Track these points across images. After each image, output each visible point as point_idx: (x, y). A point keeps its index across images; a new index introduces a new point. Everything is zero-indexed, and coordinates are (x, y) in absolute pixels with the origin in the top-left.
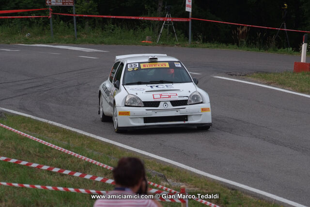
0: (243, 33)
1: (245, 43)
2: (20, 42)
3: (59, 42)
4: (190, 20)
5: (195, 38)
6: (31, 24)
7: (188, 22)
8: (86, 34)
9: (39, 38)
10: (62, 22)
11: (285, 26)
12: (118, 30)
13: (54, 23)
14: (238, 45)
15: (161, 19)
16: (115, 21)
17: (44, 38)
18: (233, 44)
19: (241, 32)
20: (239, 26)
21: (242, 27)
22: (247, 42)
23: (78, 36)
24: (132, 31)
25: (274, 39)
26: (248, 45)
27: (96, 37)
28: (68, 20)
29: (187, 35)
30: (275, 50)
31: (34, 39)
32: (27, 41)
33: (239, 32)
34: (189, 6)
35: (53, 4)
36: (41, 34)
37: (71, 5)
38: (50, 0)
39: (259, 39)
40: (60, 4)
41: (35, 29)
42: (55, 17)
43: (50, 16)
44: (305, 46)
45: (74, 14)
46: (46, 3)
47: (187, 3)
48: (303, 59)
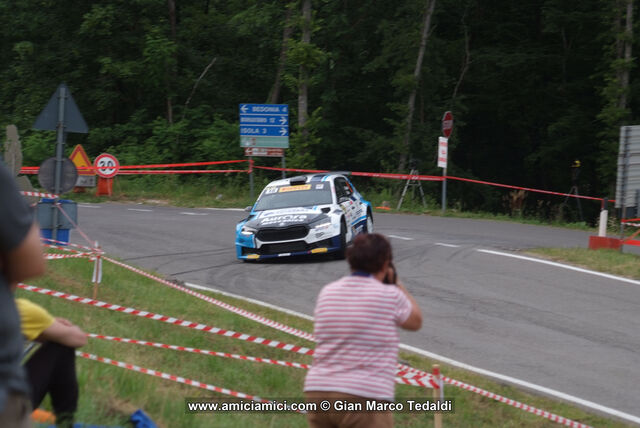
0: (518, 199)
1: (520, 213)
2: (208, 206)
4: (444, 179)
5: (450, 205)
6: (222, 180)
7: (440, 182)
9: (234, 201)
10: (266, 180)
11: (576, 191)
13: (255, 181)
14: (510, 215)
15: (404, 177)
17: (241, 200)
18: (504, 214)
19: (515, 198)
20: (512, 190)
21: (518, 190)
22: (524, 212)
24: (362, 194)
25: (560, 209)
26: (525, 216)
29: (439, 201)
30: (562, 224)
31: (228, 202)
32: (217, 204)
33: (512, 198)
34: (442, 160)
35: (255, 154)
36: (237, 195)
37: (279, 155)
38: (251, 149)
39: (540, 209)
40: (264, 154)
41: (230, 190)
42: (257, 172)
43: (250, 171)
44: (604, 215)
45: (284, 168)
46: (245, 153)
47: (440, 155)
48: (602, 231)
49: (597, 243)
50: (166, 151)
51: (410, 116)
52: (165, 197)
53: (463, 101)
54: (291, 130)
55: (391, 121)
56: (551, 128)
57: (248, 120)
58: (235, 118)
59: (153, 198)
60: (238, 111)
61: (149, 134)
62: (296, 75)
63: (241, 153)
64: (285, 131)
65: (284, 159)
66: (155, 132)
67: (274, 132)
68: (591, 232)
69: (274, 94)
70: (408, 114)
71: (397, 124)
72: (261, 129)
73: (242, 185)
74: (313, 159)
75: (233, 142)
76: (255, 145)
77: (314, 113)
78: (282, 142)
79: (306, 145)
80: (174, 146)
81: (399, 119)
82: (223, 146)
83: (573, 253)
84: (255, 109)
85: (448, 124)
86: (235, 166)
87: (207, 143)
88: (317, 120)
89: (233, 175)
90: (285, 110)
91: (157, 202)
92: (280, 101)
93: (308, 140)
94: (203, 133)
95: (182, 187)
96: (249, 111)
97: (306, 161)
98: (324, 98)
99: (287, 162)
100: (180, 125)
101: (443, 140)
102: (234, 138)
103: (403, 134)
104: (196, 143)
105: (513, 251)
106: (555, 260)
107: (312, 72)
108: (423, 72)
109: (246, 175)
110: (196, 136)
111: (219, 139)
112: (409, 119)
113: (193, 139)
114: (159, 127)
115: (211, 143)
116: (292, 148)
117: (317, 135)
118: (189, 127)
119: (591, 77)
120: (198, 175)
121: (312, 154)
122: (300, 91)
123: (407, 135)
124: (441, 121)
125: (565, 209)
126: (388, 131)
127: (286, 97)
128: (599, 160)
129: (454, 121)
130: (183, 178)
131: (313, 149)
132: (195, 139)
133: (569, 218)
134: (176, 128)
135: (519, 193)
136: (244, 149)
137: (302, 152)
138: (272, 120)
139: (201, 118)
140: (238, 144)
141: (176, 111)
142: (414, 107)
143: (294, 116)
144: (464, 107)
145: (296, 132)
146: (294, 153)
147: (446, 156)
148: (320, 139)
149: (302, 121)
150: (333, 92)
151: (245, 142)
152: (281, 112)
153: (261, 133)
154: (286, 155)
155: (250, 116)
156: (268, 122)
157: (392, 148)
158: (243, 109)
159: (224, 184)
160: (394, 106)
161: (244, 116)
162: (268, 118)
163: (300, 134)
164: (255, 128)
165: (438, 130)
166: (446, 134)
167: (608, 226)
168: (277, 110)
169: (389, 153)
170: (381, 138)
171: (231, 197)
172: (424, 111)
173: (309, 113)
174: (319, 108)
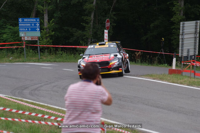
0: (138, 55)
1: (140, 61)
2: (6, 62)
3: (29, 61)
6: (12, 51)
8: (45, 57)
9: (18, 60)
10: (31, 50)
11: (163, 51)
12: (64, 55)
13: (26, 51)
14: (135, 62)
16: (63, 49)
17: (21, 59)
20: (136, 51)
21: (138, 52)
22: (141, 61)
23: (41, 58)
24: (73, 55)
26: (141, 62)
27: (52, 58)
28: (35, 49)
30: (157, 65)
31: (15, 60)
32: (10, 61)
33: (136, 55)
35: (26, 39)
36: (19, 57)
37: (37, 39)
38: (24, 37)
39: (148, 59)
40: (30, 39)
41: (15, 55)
42: (27, 47)
43: (24, 47)
44: (174, 60)
45: (38, 45)
46: (21, 39)
47: (105, 38)
48: (174, 67)
49: (172, 72)
51: (92, 22)
53: (114, 15)
54: (41, 29)
55: (84, 24)
56: (152, 25)
57: (22, 25)
58: (17, 25)
60: (18, 21)
62: (43, 6)
63: (20, 39)
64: (38, 29)
65: (38, 41)
67: (34, 30)
68: (170, 68)
69: (33, 14)
71: (87, 25)
72: (28, 29)
73: (21, 53)
74: (51, 41)
75: (16, 35)
76: (26, 35)
77: (51, 22)
78: (37, 34)
79: (48, 35)
81: (87, 23)
82: (12, 37)
83: (161, 76)
84: (25, 20)
85: (108, 24)
86: (17, 45)
88: (53, 24)
89: (17, 49)
90: (38, 20)
92: (36, 16)
93: (49, 33)
94: (3, 31)
96: (23, 21)
97: (48, 42)
98: (55, 15)
99: (40, 43)
101: (106, 31)
102: (16, 33)
103: (89, 30)
105: (136, 76)
106: (154, 79)
107: (49, 4)
108: (97, 3)
109: (23, 49)
111: (10, 34)
112: (92, 23)
115: (6, 35)
116: (42, 37)
117: (52, 31)
119: (168, 3)
120: (1, 49)
121: (51, 39)
122: (45, 12)
123: (91, 30)
125: (158, 59)
126: (83, 28)
127: (39, 15)
128: (172, 38)
129: (111, 24)
131: (51, 37)
133: (160, 63)
136: (21, 37)
137: (46, 38)
138: (33, 25)
139: (2, 25)
140: (18, 35)
142: (94, 18)
143: (42, 23)
144: (115, 18)
145: (43, 30)
146: (43, 39)
147: (107, 38)
148: (54, 33)
149: (46, 25)
150: (59, 13)
151: (22, 34)
152: (36, 21)
153: (28, 30)
154: (39, 39)
155: (23, 23)
156: (31, 26)
157: (85, 36)
158: (20, 20)
159: (13, 53)
160: (85, 18)
161: (20, 23)
162: (31, 24)
163: (45, 30)
164: (25, 28)
165: (104, 27)
166: (107, 28)
167: (177, 65)
168: (35, 20)
169: (84, 38)
170: (80, 32)
171: (16, 58)
172: (98, 20)
173: (49, 22)
174: (53, 19)
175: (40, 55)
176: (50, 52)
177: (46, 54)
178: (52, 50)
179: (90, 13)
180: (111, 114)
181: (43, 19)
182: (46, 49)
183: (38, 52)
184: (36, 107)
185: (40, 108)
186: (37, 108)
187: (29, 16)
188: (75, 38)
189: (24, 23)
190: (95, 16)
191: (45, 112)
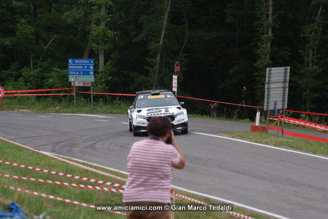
0: (214, 107)
1: (215, 115)
2: (52, 112)
3: (80, 112)
6: (60, 100)
8: (100, 107)
9: (66, 110)
10: (82, 99)
11: (244, 103)
13: (77, 99)
14: (210, 116)
16: (121, 98)
17: (69, 110)
18: (207, 115)
19: (212, 107)
20: (211, 102)
22: (217, 114)
23: (94, 109)
25: (236, 113)
26: (218, 116)
27: (107, 109)
28: (87, 97)
30: (237, 120)
31: (62, 110)
32: (57, 112)
33: (210, 107)
34: (175, 87)
35: (76, 85)
36: (67, 107)
37: (90, 85)
38: (74, 82)
39: (225, 112)
40: (82, 85)
41: (63, 104)
42: (77, 94)
43: (74, 94)
44: (258, 114)
45: (92, 92)
46: (71, 85)
47: (174, 85)
48: (257, 123)
49: (255, 129)
50: (29, 84)
51: (158, 65)
52: (29, 108)
53: (185, 57)
54: (95, 73)
55: (148, 68)
56: (231, 71)
57: (73, 67)
58: (66, 66)
59: (23, 108)
60: (68, 62)
61: (21, 76)
62: (98, 44)
63: (69, 85)
64: (92, 73)
65: (92, 88)
66: (23, 74)
67: (86, 73)
68: (252, 124)
69: (86, 54)
70: (157, 64)
71: (151, 69)
72: (79, 72)
73: (69, 102)
74: (107, 88)
75: (65, 79)
76: (77, 80)
77: (107, 64)
78: (90, 79)
79: (103, 80)
80: (34, 82)
81: (152, 67)
82: (60, 81)
83: (242, 134)
84: (76, 61)
85: (177, 69)
86: (66, 91)
87: (51, 80)
88: (109, 67)
89: (65, 96)
90: (92, 62)
91: (25, 111)
92: (90, 57)
93: (105, 78)
94: (49, 75)
95: (38, 103)
96: (74, 62)
97: (103, 89)
98: (113, 56)
99: (93, 89)
100: (36, 71)
101: (175, 77)
102: (65, 77)
103: (154, 75)
104: (45, 80)
105: (211, 133)
106: (233, 137)
107: (106, 42)
108: (164, 43)
109: (72, 97)
110: (45, 76)
111: (57, 78)
112: (157, 67)
113: (43, 78)
114: (25, 72)
115: (53, 80)
116: (96, 82)
117: (109, 76)
118: (42, 72)
119: (251, 44)
120: (46, 97)
121: (107, 85)
122: (100, 52)
123: (156, 75)
124: (174, 68)
125: (239, 112)
126: (147, 73)
127: (93, 55)
128: (256, 87)
129: (181, 68)
130: (38, 98)
131: (107, 82)
132: (45, 78)
133: (240, 117)
134: (34, 72)
135: (214, 104)
136: (71, 82)
137: (101, 84)
138: (86, 67)
139: (48, 67)
140: (68, 79)
141: (34, 64)
142: (160, 60)
143: (97, 65)
144: (186, 60)
145: (98, 74)
146: (97, 85)
147: (176, 85)
148: (110, 77)
149: (101, 68)
150: (117, 53)
151: (71, 79)
152: (90, 63)
153: (80, 74)
154: (93, 85)
155: (73, 65)
156: (83, 68)
157: (148, 82)
158: (70, 61)
159: (60, 101)
160: (149, 60)
161: (70, 65)
162: (83, 66)
163: (100, 74)
164: (76, 71)
165: (172, 72)
166: (176, 74)
167: (261, 121)
168: (88, 62)
169: (147, 84)
170: (143, 77)
171: (64, 108)
172: (165, 62)
173: (105, 64)
174: (110, 61)
175: (94, 105)
176: (106, 102)
177: (101, 103)
178: (108, 99)
179: (155, 54)
180: (180, 179)
181: (98, 60)
182: (101, 97)
183: (91, 101)
184: (88, 168)
185: (93, 170)
186: (90, 169)
187: (80, 57)
188: (137, 84)
189: (75, 65)
190: (161, 58)
191: (100, 175)
